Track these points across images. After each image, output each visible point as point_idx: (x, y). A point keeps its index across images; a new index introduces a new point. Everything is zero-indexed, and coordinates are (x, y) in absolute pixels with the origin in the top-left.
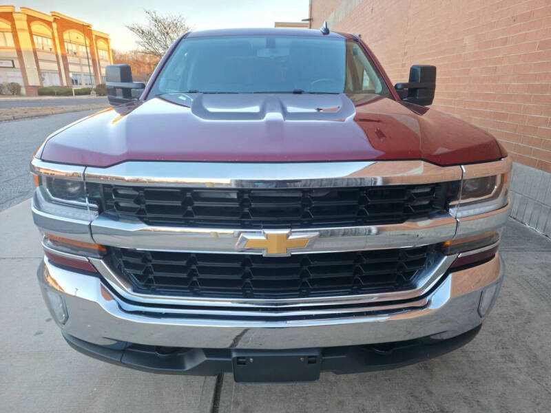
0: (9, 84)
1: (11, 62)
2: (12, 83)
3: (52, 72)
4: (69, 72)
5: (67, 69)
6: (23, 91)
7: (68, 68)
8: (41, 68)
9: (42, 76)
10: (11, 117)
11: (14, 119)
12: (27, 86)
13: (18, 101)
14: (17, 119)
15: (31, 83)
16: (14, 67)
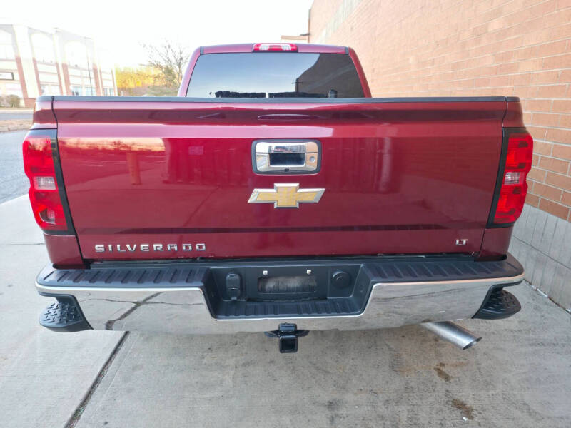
0: (8, 97)
1: (11, 74)
2: (11, 96)
3: (53, 84)
4: (70, 84)
5: (67, 82)
6: (22, 103)
7: (69, 81)
8: (41, 80)
9: (42, 88)
10: (6, 128)
11: (9, 130)
12: (26, 99)
13: (15, 114)
14: (13, 130)
15: (30, 95)
16: (13, 79)
